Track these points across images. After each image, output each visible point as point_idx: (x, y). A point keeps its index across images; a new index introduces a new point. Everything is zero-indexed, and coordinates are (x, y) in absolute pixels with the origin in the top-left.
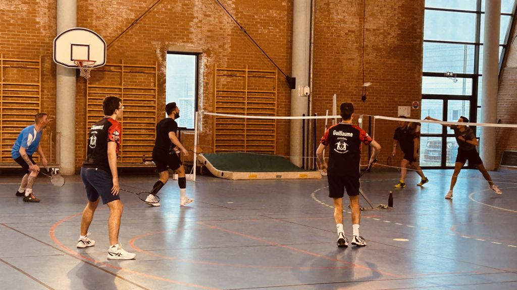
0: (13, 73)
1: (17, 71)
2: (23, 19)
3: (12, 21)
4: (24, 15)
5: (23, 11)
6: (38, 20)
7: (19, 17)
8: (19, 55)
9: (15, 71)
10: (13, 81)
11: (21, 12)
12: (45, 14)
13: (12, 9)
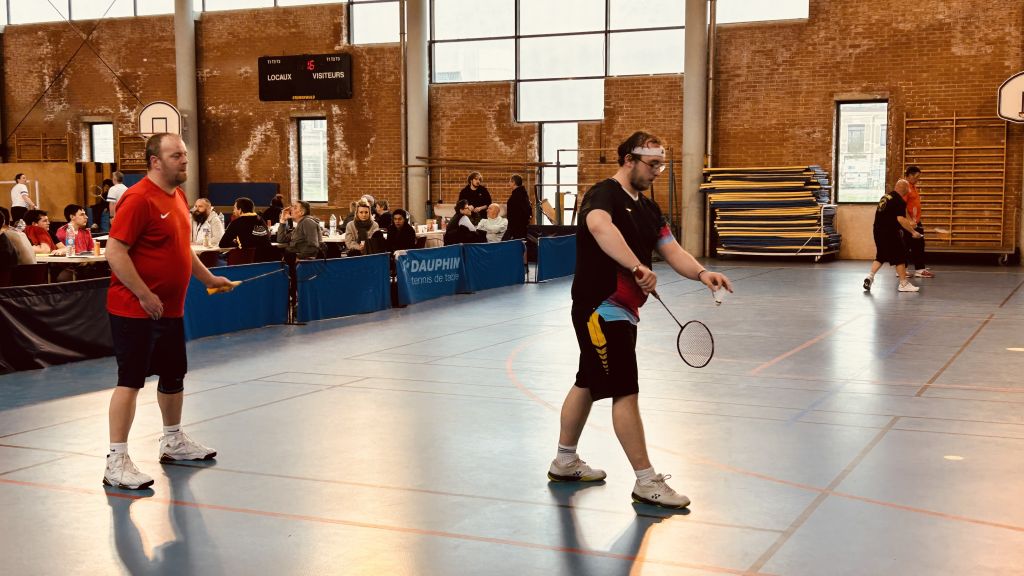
0: (971, 135)
1: (979, 131)
2: (987, 64)
3: (971, 70)
4: (988, 59)
5: (987, 54)
6: (1007, 63)
7: (982, 62)
8: (980, 111)
9: (974, 132)
10: (972, 144)
11: (983, 56)
12: (1018, 54)
13: (973, 53)
